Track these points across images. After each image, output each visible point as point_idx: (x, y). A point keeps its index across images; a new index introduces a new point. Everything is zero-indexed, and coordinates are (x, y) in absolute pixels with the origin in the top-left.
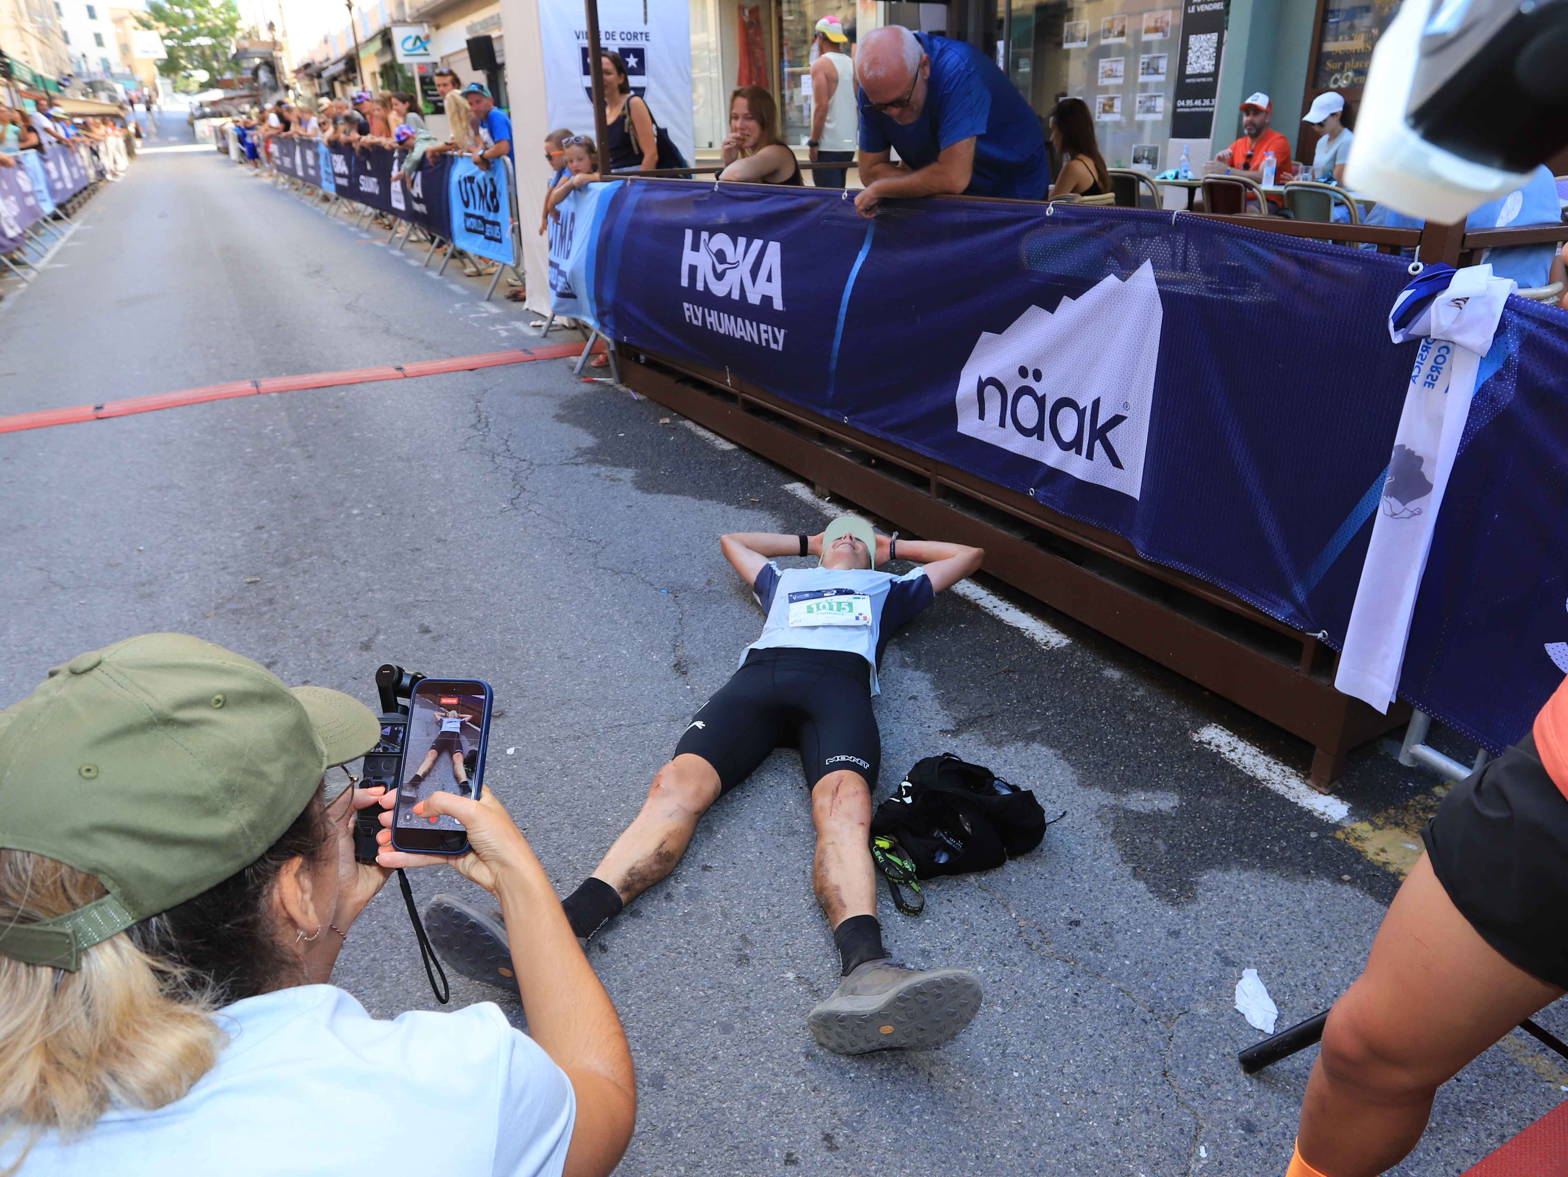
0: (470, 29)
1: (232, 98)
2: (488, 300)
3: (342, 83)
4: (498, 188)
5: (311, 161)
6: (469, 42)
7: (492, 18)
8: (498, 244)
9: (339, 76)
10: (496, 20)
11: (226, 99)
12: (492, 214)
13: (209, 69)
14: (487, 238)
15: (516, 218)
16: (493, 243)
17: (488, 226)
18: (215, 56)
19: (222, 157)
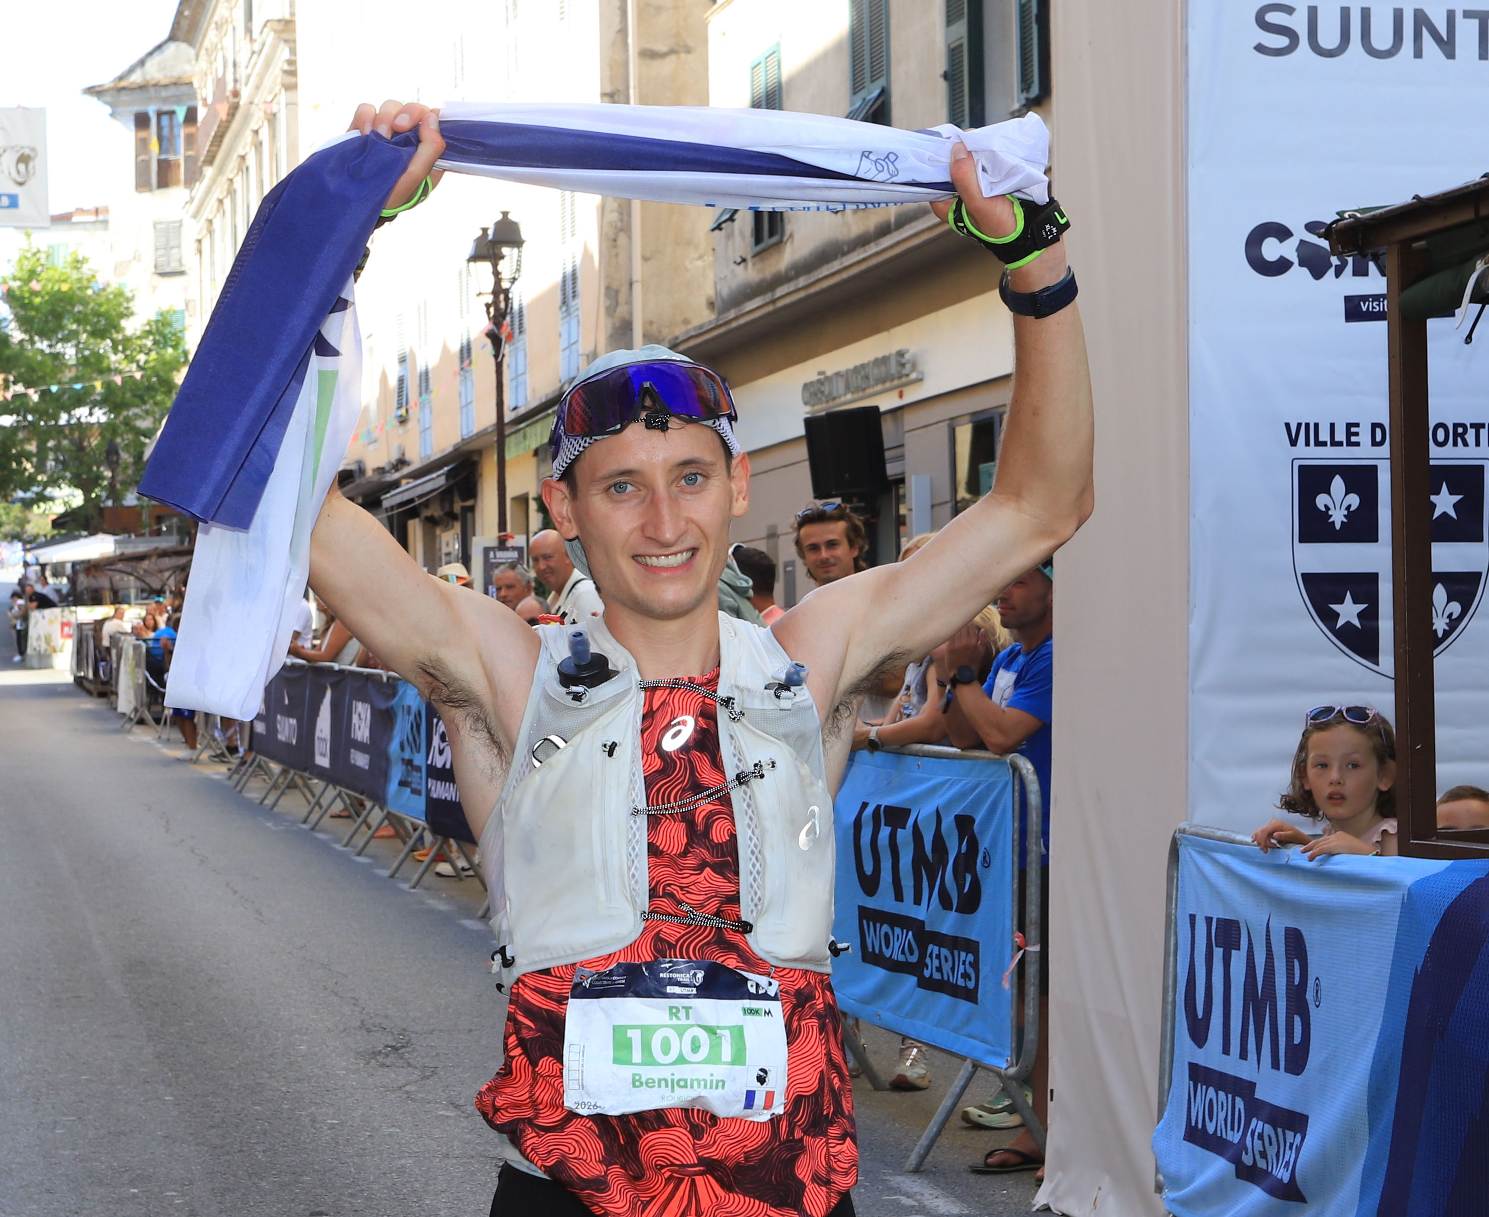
0: (812, 391)
1: (141, 558)
2: (917, 1171)
3: (432, 523)
4: (984, 844)
5: (361, 730)
6: (809, 423)
7: (883, 361)
8: (964, 1006)
9: (426, 505)
10: (893, 368)
11: (123, 558)
12: (952, 916)
13: (85, 483)
14: (926, 984)
15: (1033, 932)
16: (944, 999)
17: (933, 949)
18: (111, 454)
19: (89, 704)
